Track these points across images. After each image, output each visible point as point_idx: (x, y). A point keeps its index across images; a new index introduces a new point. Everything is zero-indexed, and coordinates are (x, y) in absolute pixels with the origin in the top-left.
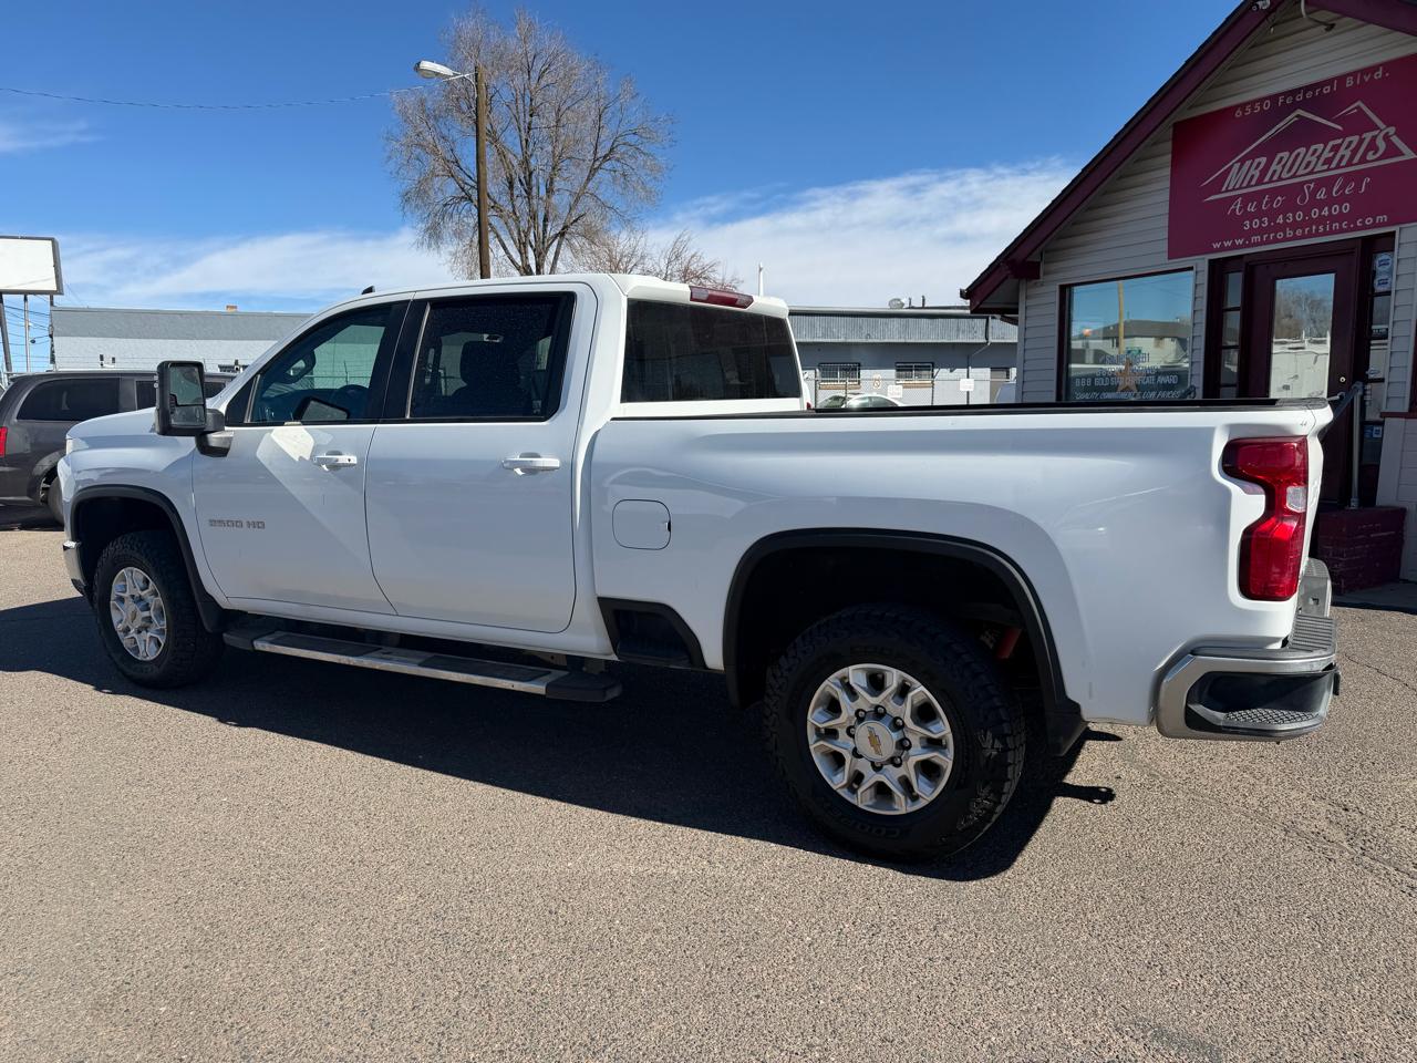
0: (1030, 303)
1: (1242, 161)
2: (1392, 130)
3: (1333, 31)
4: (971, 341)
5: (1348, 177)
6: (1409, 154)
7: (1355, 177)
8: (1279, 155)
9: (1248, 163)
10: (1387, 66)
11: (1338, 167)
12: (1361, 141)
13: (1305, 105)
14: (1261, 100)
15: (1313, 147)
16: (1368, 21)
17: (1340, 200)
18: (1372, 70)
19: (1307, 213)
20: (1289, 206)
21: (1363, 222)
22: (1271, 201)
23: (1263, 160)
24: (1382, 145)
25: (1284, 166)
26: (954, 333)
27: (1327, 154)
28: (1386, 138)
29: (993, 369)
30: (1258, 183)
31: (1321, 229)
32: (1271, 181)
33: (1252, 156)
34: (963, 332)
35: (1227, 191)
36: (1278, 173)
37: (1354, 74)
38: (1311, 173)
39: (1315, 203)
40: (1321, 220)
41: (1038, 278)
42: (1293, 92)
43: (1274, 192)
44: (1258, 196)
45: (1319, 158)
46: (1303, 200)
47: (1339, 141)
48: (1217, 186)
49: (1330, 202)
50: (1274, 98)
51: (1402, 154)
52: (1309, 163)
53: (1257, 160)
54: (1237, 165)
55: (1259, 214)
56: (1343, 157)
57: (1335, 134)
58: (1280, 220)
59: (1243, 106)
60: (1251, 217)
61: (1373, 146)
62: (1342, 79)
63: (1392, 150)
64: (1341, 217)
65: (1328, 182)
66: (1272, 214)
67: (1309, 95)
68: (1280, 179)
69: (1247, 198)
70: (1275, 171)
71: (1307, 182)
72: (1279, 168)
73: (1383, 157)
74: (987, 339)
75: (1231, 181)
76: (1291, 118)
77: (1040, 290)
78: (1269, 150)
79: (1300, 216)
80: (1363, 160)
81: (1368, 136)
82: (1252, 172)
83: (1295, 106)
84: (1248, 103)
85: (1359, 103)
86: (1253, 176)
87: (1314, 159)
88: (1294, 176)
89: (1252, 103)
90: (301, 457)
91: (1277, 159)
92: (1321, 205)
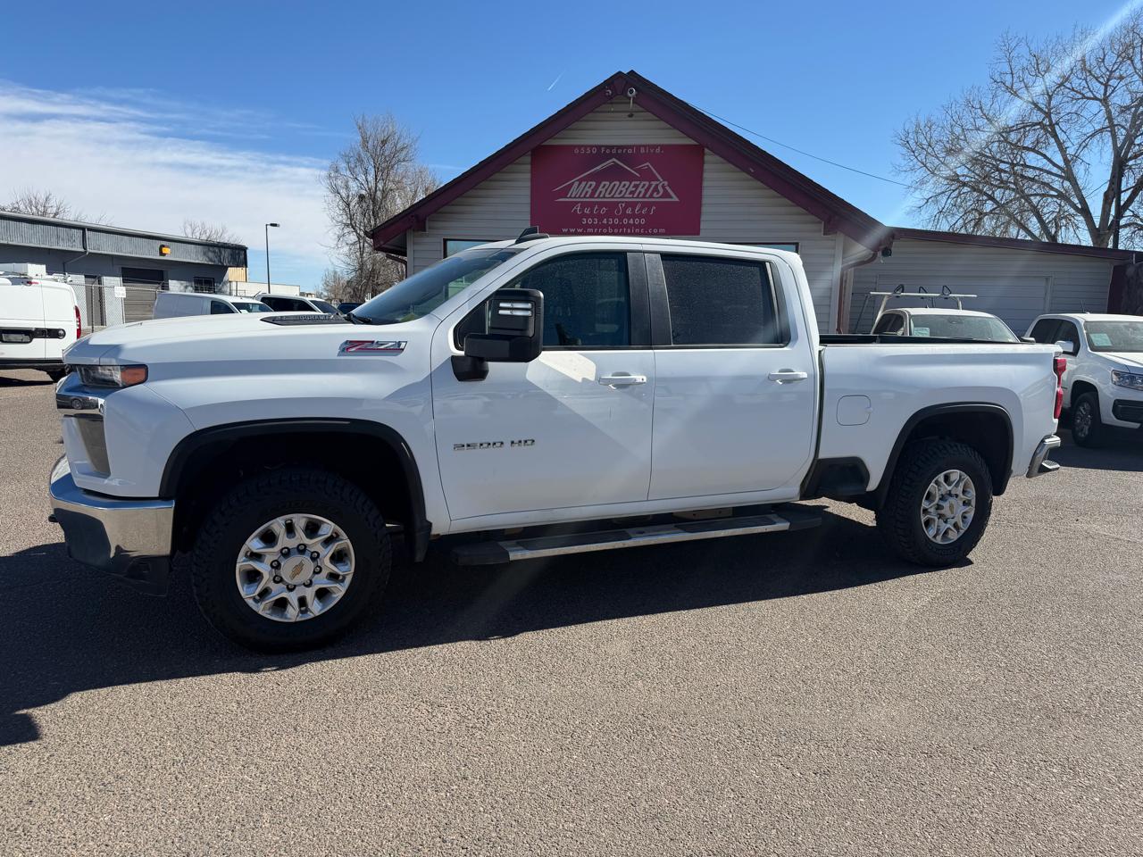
0: (417, 247)
1: (580, 181)
2: (666, 183)
3: (633, 118)
4: (70, 249)
5: (644, 205)
6: (675, 199)
7: (649, 205)
8: (603, 183)
9: (584, 183)
10: (663, 147)
11: (638, 197)
12: (650, 186)
13: (617, 156)
14: (591, 147)
15: (623, 183)
16: (661, 118)
17: (640, 216)
18: (655, 147)
19: (621, 220)
20: (610, 215)
21: (652, 231)
22: (599, 209)
23: (594, 183)
24: (661, 191)
25: (606, 190)
26: (54, 239)
27: (631, 189)
28: (663, 187)
29: (86, 277)
30: (590, 197)
31: (629, 231)
32: (598, 197)
33: (587, 179)
34: (63, 240)
35: (570, 197)
36: (603, 193)
37: (645, 146)
38: (623, 197)
39: (625, 215)
40: (629, 226)
41: (425, 231)
42: (611, 147)
43: (601, 205)
44: (591, 205)
45: (627, 189)
46: (618, 212)
47: (638, 183)
48: (564, 193)
49: (633, 216)
50: (599, 147)
51: (671, 197)
52: (621, 191)
53: (590, 183)
54: (577, 183)
55: (591, 215)
56: (640, 192)
57: (636, 179)
58: (605, 221)
59: (580, 147)
60: (587, 216)
61: (656, 189)
62: (638, 147)
63: (666, 195)
64: (639, 226)
65: (633, 205)
66: (600, 217)
67: (620, 151)
68: (604, 197)
69: (584, 205)
70: (601, 192)
71: (620, 202)
72: (604, 190)
73: (660, 197)
74: (85, 248)
75: (574, 191)
76: (609, 162)
77: (426, 240)
78: (598, 178)
79: (616, 221)
80: (651, 196)
81: (654, 183)
82: (587, 189)
83: (610, 156)
84: (582, 146)
85: (648, 164)
86: (587, 192)
87: (624, 190)
88: (612, 197)
89: (586, 147)
90: (584, 379)
91: (602, 185)
92: (629, 217)
